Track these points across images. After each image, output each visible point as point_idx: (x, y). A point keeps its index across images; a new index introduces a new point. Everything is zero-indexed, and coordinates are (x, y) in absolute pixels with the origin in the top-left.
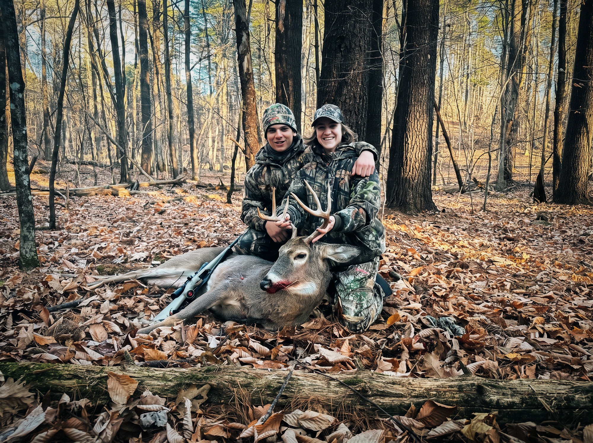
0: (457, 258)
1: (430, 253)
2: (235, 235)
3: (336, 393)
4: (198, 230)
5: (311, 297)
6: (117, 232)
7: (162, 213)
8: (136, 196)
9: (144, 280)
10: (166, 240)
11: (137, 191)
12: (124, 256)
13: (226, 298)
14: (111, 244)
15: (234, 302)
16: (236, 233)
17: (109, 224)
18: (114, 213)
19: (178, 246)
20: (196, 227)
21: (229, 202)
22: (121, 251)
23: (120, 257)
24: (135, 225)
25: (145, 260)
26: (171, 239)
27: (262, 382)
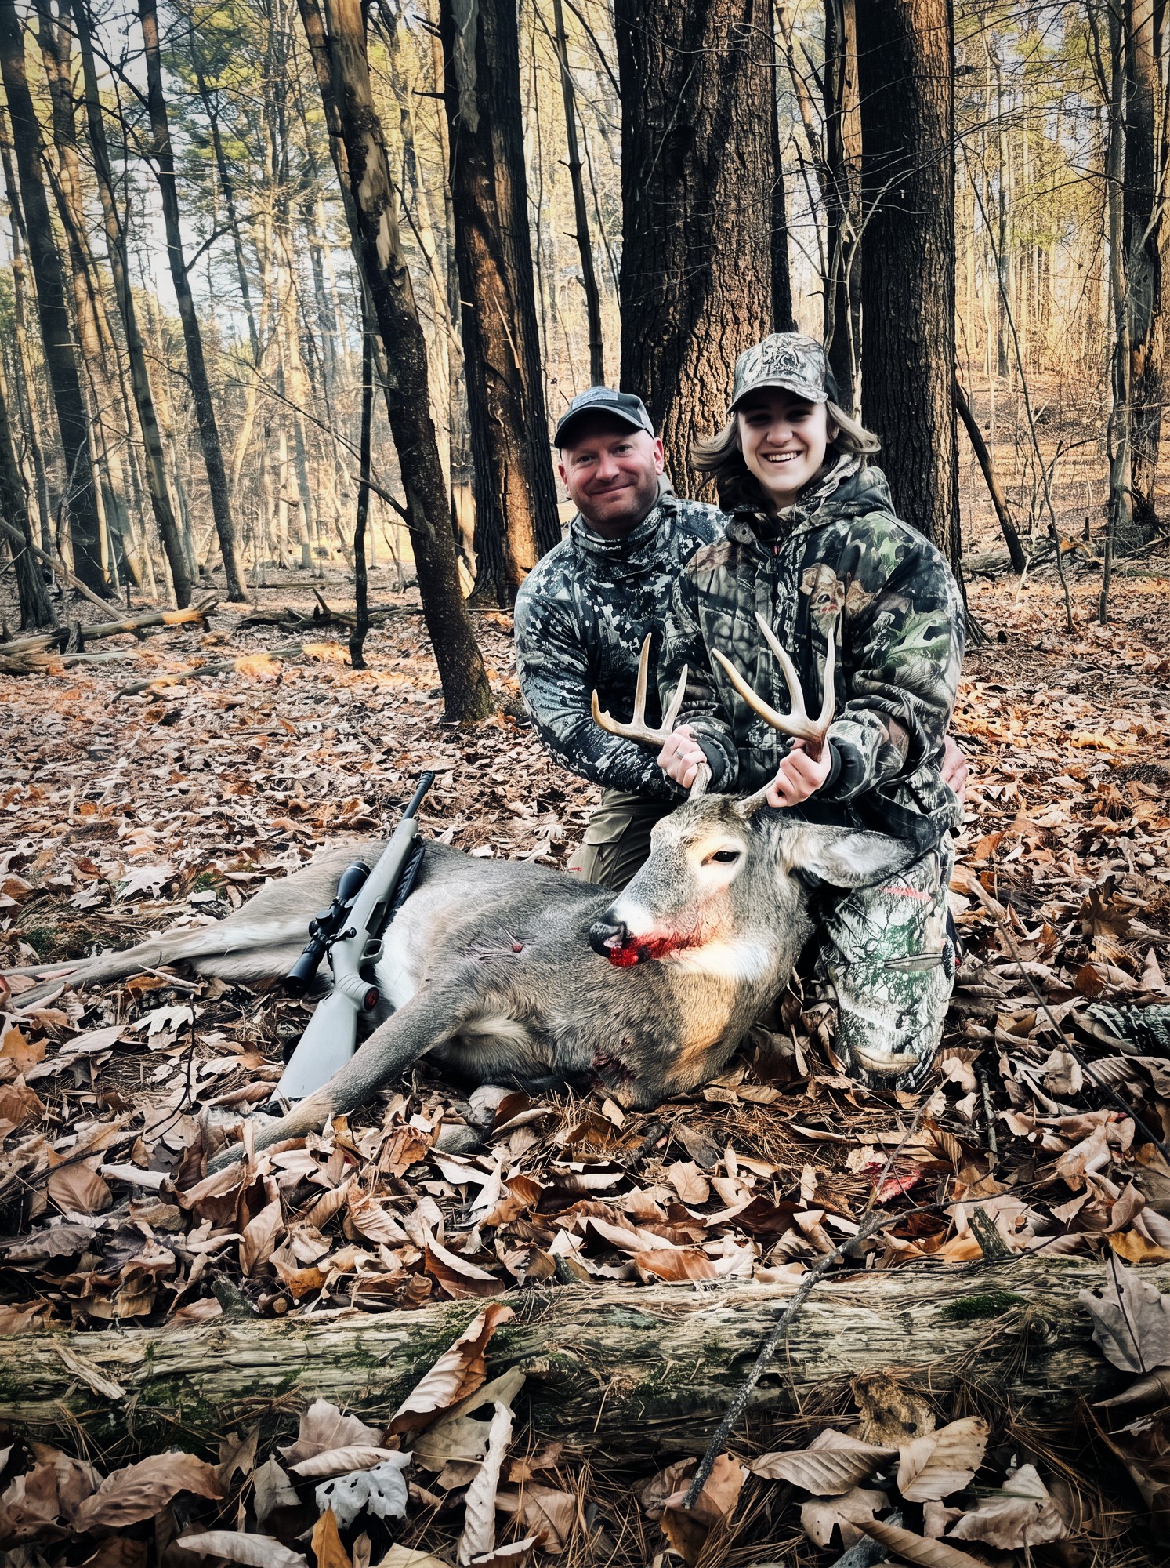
0: (1089, 789)
1: (1009, 778)
2: (412, 776)
3: (935, 1347)
4: (296, 769)
5: (751, 988)
6: (55, 798)
7: (170, 720)
8: (79, 668)
9: (184, 967)
10: (207, 811)
11: (80, 657)
12: (100, 882)
13: (474, 1016)
14: (48, 843)
15: (501, 1026)
16: (415, 770)
17: (22, 774)
18: (27, 734)
19: (252, 831)
20: (288, 760)
21: (359, 664)
22: (85, 866)
23: (86, 887)
24: (101, 770)
25: (166, 890)
26: (225, 809)
27: (688, 1334)
